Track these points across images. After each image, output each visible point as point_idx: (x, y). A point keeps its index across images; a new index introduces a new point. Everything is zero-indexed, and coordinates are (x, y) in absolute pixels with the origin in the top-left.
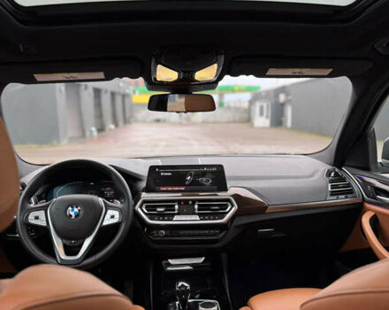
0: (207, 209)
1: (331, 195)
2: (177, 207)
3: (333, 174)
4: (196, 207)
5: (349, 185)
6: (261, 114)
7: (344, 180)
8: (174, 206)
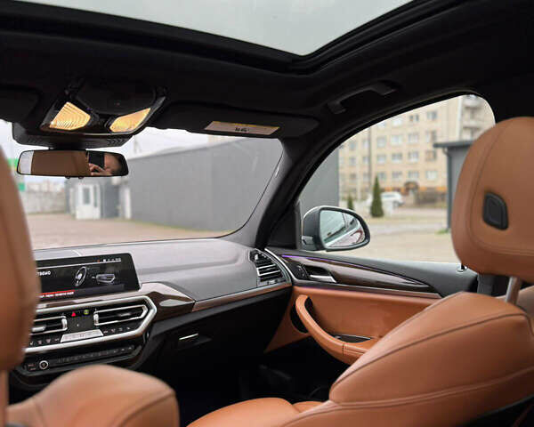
0: (113, 318)
1: (262, 281)
2: (65, 322)
3: (256, 257)
4: (96, 317)
5: (276, 268)
6: (87, 200)
7: (269, 262)
8: (60, 320)
